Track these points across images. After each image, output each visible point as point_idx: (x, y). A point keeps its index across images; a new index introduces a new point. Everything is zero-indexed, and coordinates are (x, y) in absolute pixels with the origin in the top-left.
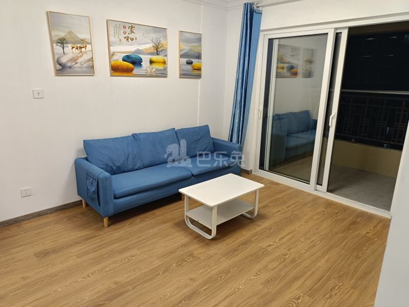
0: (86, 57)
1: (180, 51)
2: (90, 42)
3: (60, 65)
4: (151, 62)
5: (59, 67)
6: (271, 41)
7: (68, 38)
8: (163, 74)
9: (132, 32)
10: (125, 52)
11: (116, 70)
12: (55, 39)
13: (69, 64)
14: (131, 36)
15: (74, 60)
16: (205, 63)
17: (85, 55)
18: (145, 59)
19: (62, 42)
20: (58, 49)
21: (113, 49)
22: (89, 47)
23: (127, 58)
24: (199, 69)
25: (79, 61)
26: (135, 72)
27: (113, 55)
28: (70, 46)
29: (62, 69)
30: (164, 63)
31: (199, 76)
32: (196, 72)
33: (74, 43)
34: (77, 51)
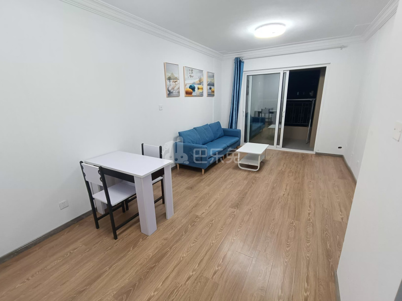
0: (177, 87)
1: (208, 82)
2: (179, 78)
3: (169, 91)
4: (198, 89)
5: (169, 93)
6: (248, 76)
7: (172, 78)
8: (201, 95)
9: (192, 73)
10: (190, 84)
11: (187, 93)
12: (167, 77)
14: (192, 75)
15: (173, 88)
16: (215, 88)
18: (196, 86)
19: (169, 79)
20: (168, 82)
21: (186, 82)
22: (178, 81)
23: (190, 87)
24: (214, 92)
25: (175, 89)
26: (194, 94)
27: (186, 85)
28: (172, 81)
29: (170, 94)
30: (202, 89)
31: (213, 95)
32: (213, 93)
33: (173, 79)
34: (174, 84)
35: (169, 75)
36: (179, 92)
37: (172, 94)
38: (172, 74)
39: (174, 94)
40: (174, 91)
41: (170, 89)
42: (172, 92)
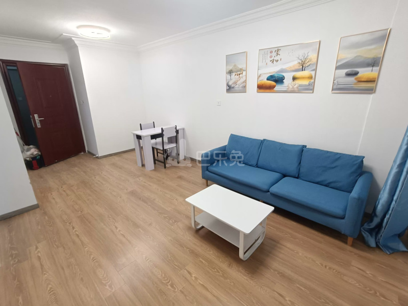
1: (338, 61)
2: (245, 69)
3: (228, 86)
4: (294, 79)
5: (228, 88)
7: (234, 70)
9: (277, 54)
10: (270, 73)
11: (261, 87)
12: (227, 71)
13: (233, 86)
14: (276, 58)
15: (235, 83)
17: (242, 79)
19: (231, 72)
22: (244, 73)
23: (271, 78)
24: (373, 81)
25: (238, 83)
26: (277, 88)
27: (260, 76)
28: (234, 74)
29: (230, 89)
30: (311, 78)
33: (236, 72)
34: (238, 77)
35: (230, 68)
36: (245, 87)
37: (232, 89)
38: (235, 66)
39: (236, 89)
40: (237, 86)
41: (230, 84)
42: (233, 88)
